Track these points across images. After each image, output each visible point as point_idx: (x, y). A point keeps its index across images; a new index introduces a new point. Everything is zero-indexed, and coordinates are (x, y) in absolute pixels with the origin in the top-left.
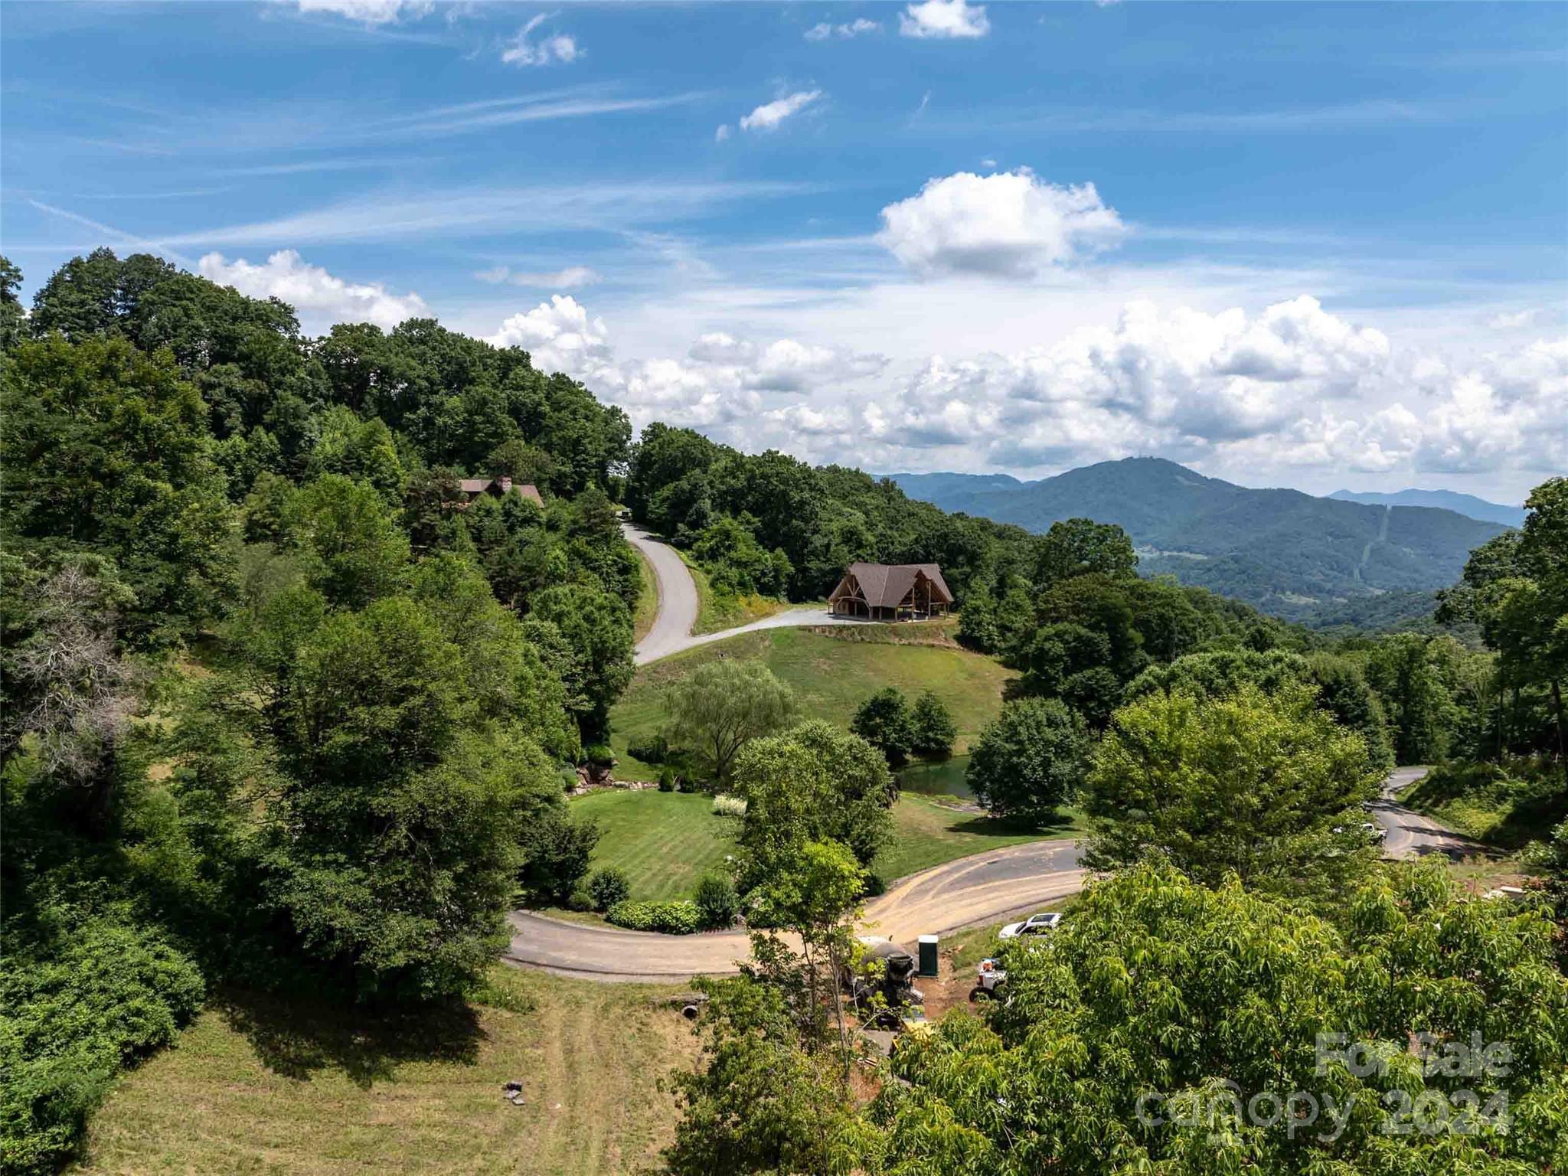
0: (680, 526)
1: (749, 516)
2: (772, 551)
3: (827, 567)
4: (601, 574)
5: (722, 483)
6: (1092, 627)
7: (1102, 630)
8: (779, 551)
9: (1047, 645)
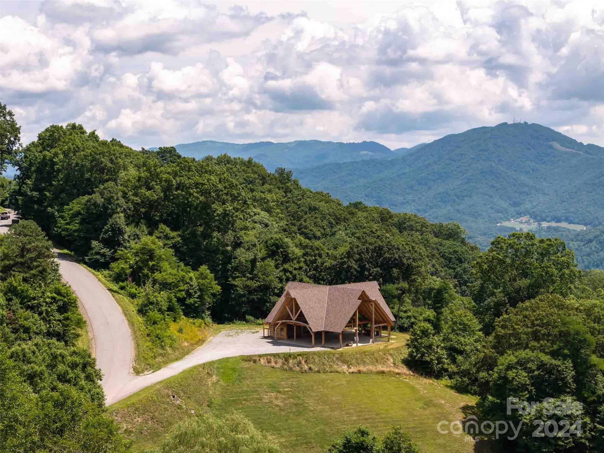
0: (95, 243)
1: (168, 230)
2: (195, 268)
3: (254, 284)
4: (40, 314)
5: (136, 195)
6: (554, 354)
7: (565, 357)
8: (204, 269)
9: (511, 374)
